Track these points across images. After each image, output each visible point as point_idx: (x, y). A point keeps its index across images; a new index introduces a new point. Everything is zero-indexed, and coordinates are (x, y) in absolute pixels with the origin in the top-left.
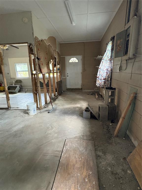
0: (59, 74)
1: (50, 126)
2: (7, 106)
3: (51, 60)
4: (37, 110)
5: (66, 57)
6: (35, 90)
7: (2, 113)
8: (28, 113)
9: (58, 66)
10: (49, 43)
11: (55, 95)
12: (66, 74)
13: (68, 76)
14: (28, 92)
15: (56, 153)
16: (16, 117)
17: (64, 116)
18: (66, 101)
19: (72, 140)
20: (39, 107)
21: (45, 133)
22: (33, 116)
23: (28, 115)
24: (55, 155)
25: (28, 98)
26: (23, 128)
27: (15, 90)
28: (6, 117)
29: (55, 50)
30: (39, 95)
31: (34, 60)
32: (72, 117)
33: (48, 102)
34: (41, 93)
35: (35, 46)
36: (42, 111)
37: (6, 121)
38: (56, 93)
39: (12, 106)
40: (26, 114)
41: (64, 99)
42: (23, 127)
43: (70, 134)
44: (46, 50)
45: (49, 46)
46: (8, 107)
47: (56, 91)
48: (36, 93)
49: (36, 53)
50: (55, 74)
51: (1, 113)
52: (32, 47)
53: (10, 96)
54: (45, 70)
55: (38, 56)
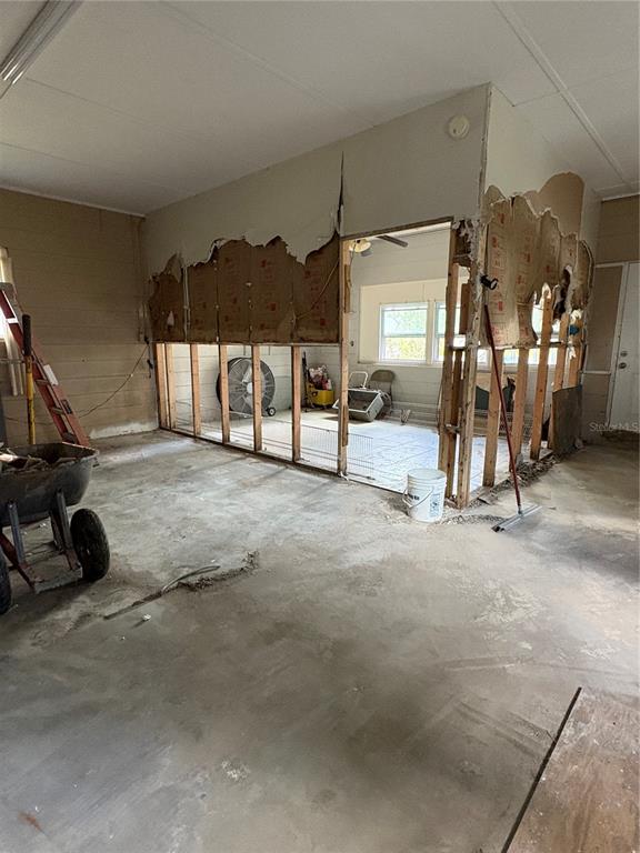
0: (572, 353)
1: (499, 595)
2: (333, 465)
3: (546, 288)
4: (445, 503)
5: (625, 270)
6: (448, 419)
7: (318, 488)
8: (406, 511)
9: (576, 314)
10: (546, 206)
11: (534, 456)
12: (614, 358)
13: (623, 366)
14: (412, 423)
15: (520, 730)
16: (362, 512)
17: (580, 568)
18: (599, 497)
19: (621, 706)
20: (455, 492)
21: (475, 618)
22: (425, 528)
23: (404, 515)
24: (513, 737)
25: (412, 450)
26: (384, 566)
27: (365, 408)
28: (329, 503)
29: (571, 237)
30: (463, 441)
31: (467, 289)
32: (627, 585)
33: (497, 482)
34: (475, 436)
35: (480, 229)
36: (466, 513)
37: (330, 519)
38: (544, 444)
39: (350, 468)
40: (397, 512)
41: (586, 480)
42: (383, 562)
43: (606, 673)
44: (528, 239)
45: (542, 223)
46: (339, 469)
47: (544, 437)
48: (452, 431)
49: (480, 258)
50: (553, 353)
51: (315, 486)
52: (467, 235)
53: (352, 427)
54: (508, 332)
55: (485, 272)
